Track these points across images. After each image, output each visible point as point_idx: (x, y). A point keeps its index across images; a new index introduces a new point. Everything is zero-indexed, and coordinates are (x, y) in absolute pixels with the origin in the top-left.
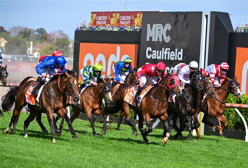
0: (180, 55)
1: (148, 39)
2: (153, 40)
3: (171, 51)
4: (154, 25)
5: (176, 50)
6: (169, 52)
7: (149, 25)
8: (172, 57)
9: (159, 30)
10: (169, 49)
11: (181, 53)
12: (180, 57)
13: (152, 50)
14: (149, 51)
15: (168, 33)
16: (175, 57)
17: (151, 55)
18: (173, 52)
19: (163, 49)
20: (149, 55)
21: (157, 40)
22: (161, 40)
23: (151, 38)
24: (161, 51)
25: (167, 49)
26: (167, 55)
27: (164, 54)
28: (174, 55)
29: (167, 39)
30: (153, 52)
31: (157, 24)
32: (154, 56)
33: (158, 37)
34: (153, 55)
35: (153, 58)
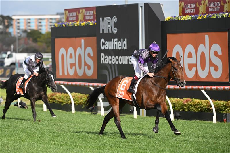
0: (125, 44)
1: (101, 32)
2: (105, 32)
3: (118, 41)
4: (105, 18)
5: (122, 39)
6: (117, 42)
7: (101, 19)
8: (120, 47)
9: (109, 23)
10: (117, 40)
11: (125, 42)
12: (125, 46)
13: (105, 42)
14: (103, 42)
15: (115, 25)
16: (121, 46)
17: (104, 46)
18: (119, 42)
19: (113, 40)
20: (103, 46)
21: (107, 32)
22: (110, 32)
23: (103, 30)
24: (111, 42)
25: (115, 40)
26: (116, 45)
27: (114, 45)
28: (120, 45)
29: (115, 31)
30: (106, 43)
31: (107, 18)
32: (106, 47)
33: (109, 29)
34: (106, 45)
35: (106, 48)
